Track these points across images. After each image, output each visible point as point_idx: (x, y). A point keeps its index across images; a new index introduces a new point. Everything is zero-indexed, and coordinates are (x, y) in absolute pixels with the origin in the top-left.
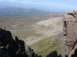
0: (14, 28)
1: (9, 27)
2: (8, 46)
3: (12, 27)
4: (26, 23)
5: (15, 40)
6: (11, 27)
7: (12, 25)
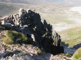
0: (45, 11)
1: (40, 10)
2: (35, 27)
3: (44, 10)
4: (58, 8)
5: (43, 23)
6: (42, 10)
7: (44, 9)
